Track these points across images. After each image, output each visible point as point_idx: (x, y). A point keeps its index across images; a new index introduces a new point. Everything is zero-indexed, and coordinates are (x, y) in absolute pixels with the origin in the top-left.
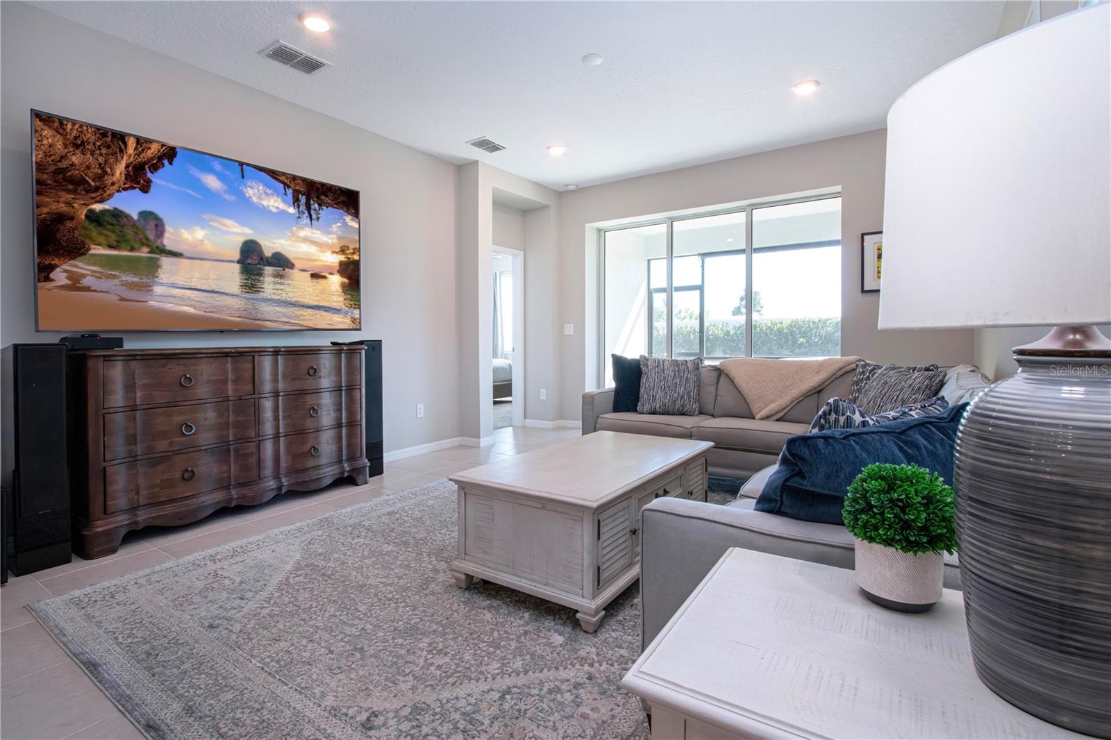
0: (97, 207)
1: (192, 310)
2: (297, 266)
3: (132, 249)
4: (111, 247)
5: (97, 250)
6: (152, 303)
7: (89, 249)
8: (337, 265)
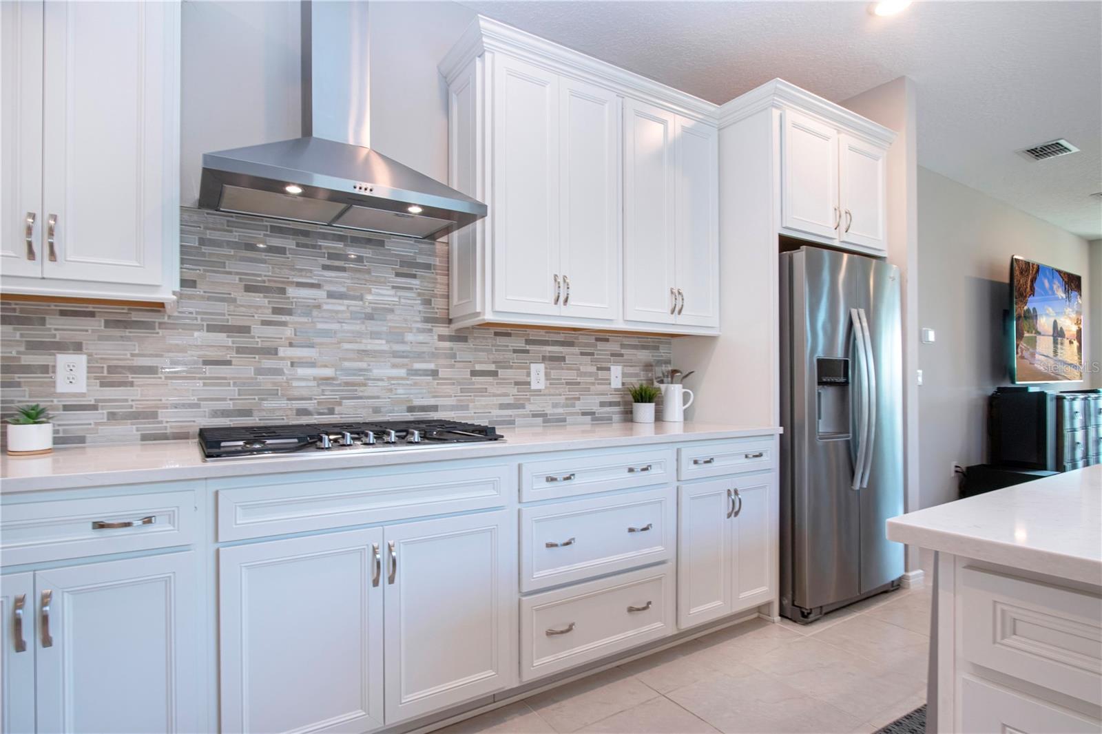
0: (1026, 308)
1: (1042, 368)
2: (1066, 336)
3: (1032, 333)
4: (1028, 332)
5: (1026, 335)
6: (1036, 365)
7: (1023, 334)
8: (1075, 333)
